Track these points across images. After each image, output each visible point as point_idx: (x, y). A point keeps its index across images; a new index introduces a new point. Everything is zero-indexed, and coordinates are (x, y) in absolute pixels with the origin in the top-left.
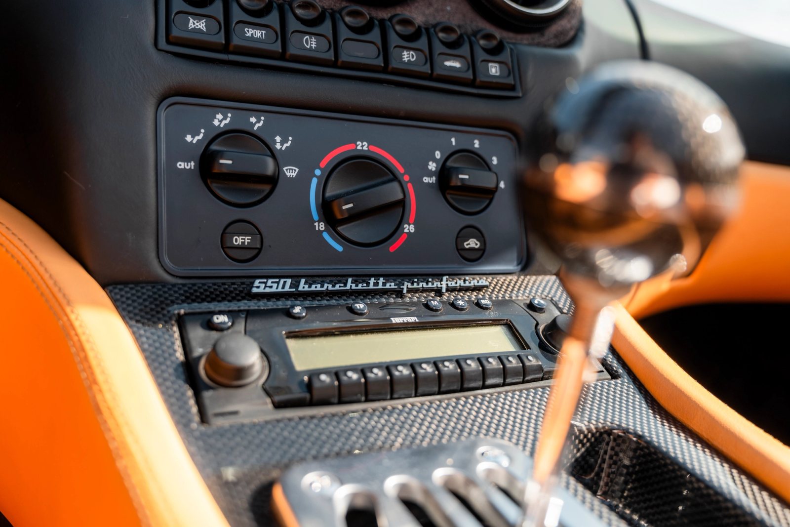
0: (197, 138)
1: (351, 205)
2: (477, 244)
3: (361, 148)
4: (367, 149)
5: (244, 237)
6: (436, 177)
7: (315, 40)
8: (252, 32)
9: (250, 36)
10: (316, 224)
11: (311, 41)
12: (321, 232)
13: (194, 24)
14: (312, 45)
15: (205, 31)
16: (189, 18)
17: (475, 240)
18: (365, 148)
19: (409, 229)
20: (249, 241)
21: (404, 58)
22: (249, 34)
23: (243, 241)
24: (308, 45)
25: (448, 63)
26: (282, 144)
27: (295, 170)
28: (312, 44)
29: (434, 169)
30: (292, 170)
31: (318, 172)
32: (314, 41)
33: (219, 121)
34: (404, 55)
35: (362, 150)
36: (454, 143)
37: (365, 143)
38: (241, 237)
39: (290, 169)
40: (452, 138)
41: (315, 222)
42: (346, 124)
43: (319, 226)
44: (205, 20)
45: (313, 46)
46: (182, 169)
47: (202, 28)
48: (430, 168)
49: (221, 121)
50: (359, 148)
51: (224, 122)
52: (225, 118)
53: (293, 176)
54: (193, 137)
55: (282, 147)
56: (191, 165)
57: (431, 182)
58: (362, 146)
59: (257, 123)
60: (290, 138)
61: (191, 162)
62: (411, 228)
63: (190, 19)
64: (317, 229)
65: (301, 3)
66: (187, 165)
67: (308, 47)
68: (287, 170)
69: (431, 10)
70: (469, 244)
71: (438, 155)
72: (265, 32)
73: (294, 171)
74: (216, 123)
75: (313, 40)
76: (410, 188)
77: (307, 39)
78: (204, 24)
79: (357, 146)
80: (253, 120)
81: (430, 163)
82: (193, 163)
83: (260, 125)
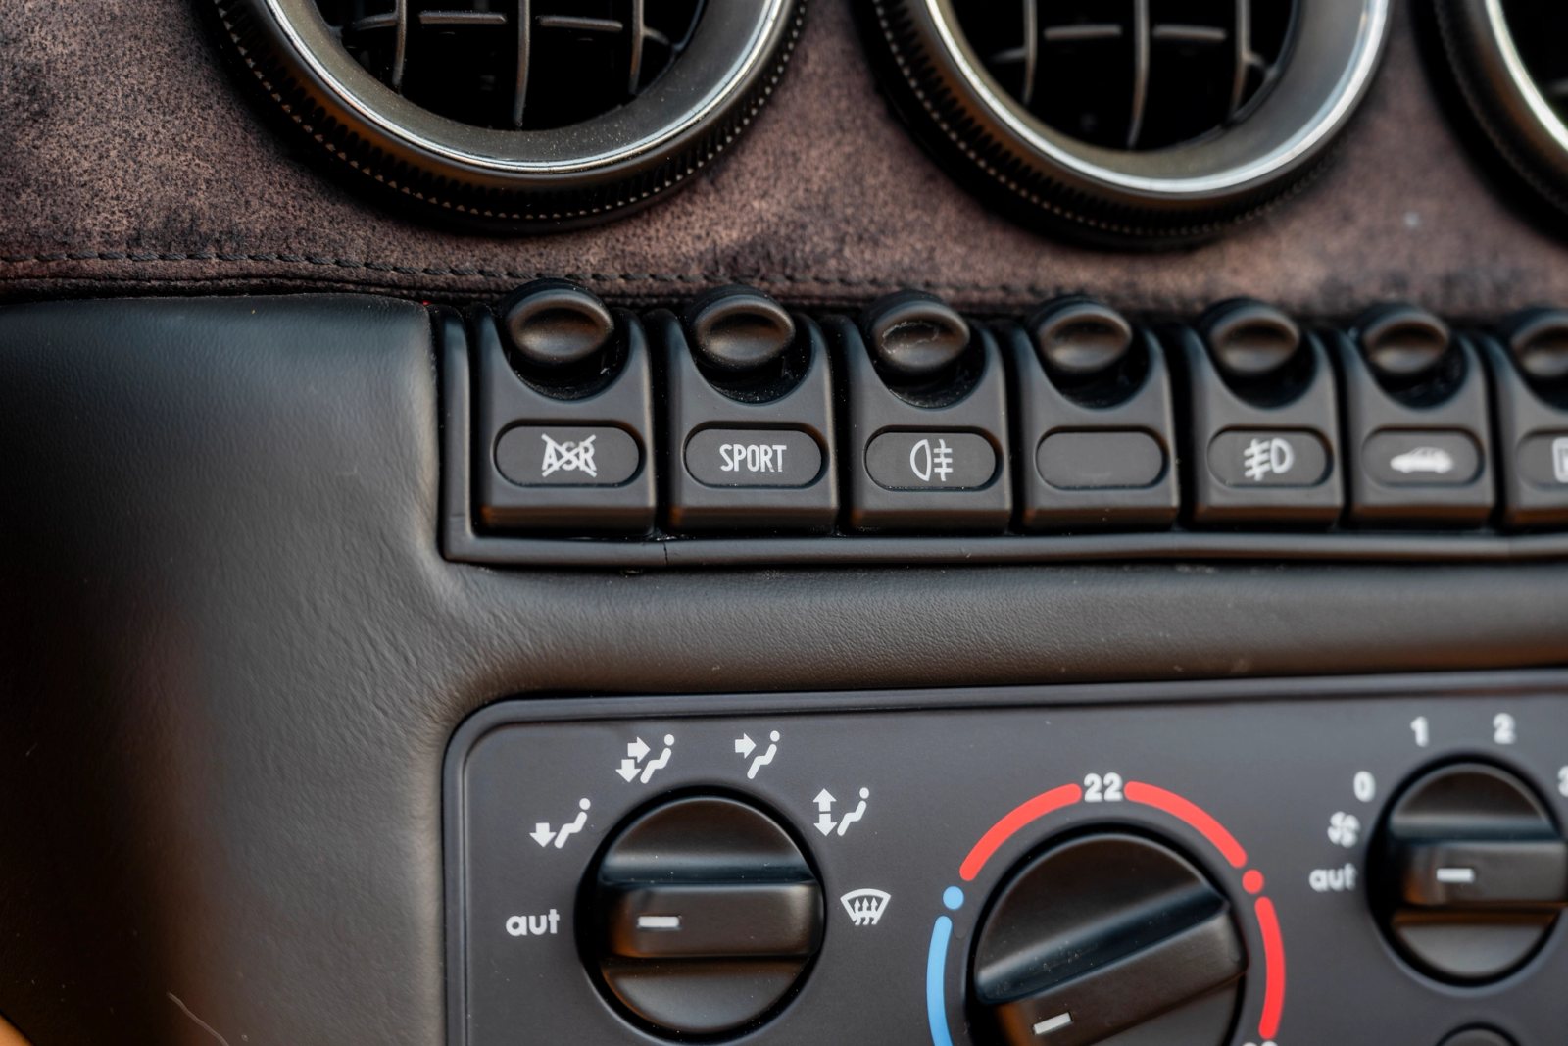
0: (568, 830)
1: (1062, 1020)
3: (1098, 797)
4: (1118, 796)
6: (1356, 866)
7: (949, 450)
8: (742, 456)
9: (737, 469)
11: (935, 455)
13: (559, 456)
14: (937, 470)
15: (594, 475)
16: (545, 437)
18: (1113, 795)
21: (1250, 468)
22: (732, 465)
24: (924, 473)
25: (1405, 463)
26: (837, 815)
27: (879, 900)
28: (939, 465)
29: (1348, 839)
30: (870, 901)
31: (953, 898)
32: (946, 455)
33: (637, 765)
34: (1252, 456)
35: (1104, 803)
37: (1113, 778)
39: (861, 899)
40: (1413, 718)
42: (1049, 719)
44: (593, 438)
45: (943, 471)
46: (521, 937)
47: (583, 467)
48: (1334, 835)
49: (641, 765)
50: (1092, 796)
51: (654, 765)
52: (654, 754)
53: (872, 919)
54: (555, 829)
55: (836, 828)
56: (548, 922)
57: (1337, 885)
58: (1104, 790)
59: (756, 754)
60: (865, 793)
61: (547, 913)
63: (545, 444)
65: (904, 324)
66: (538, 925)
67: (926, 478)
68: (852, 902)
69: (1350, 236)
71: (1365, 787)
72: (784, 447)
73: (874, 903)
74: (627, 771)
75: (943, 449)
76: (1264, 918)
77: (922, 449)
78: (592, 451)
79: (1085, 789)
80: (744, 745)
81: (1337, 819)
82: (554, 916)
83: (767, 759)
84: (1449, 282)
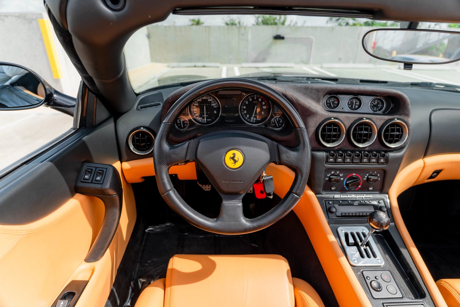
0: (329, 175)
1: (351, 185)
8: (339, 159)
23: (333, 189)
28: (349, 160)
31: (346, 179)
36: (371, 173)
37: (355, 174)
46: (326, 179)
48: (365, 177)
55: (341, 176)
57: (365, 179)
60: (343, 174)
62: (360, 186)
64: (344, 187)
70: (370, 189)
71: (367, 175)
73: (342, 179)
74: (332, 173)
76: (361, 180)
80: (337, 172)
84: (377, 149)
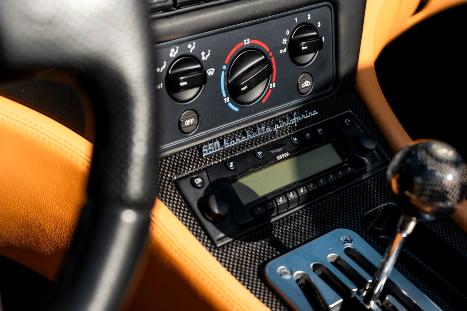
0: (163, 68)
1: (246, 87)
2: (309, 83)
3: (246, 44)
4: (249, 43)
5: (190, 120)
6: (287, 48)
10: (225, 99)
12: (227, 103)
17: (308, 81)
18: (248, 43)
19: (272, 86)
20: (193, 121)
23: (190, 122)
26: (205, 56)
27: (213, 70)
29: (285, 43)
30: (211, 71)
31: (224, 67)
33: (173, 53)
36: (296, 22)
37: (248, 40)
38: (189, 120)
40: (295, 18)
41: (224, 98)
43: (226, 100)
48: (283, 43)
50: (245, 44)
51: (175, 53)
52: (175, 50)
53: (212, 74)
54: (160, 68)
55: (205, 58)
56: (161, 86)
57: (284, 52)
58: (247, 42)
59: (191, 47)
60: (209, 51)
61: (160, 84)
62: (273, 85)
64: (225, 102)
66: (159, 87)
68: (209, 72)
70: (304, 85)
71: (288, 32)
74: (171, 55)
76: (273, 60)
79: (244, 42)
80: (189, 46)
82: (162, 84)
83: (193, 48)
